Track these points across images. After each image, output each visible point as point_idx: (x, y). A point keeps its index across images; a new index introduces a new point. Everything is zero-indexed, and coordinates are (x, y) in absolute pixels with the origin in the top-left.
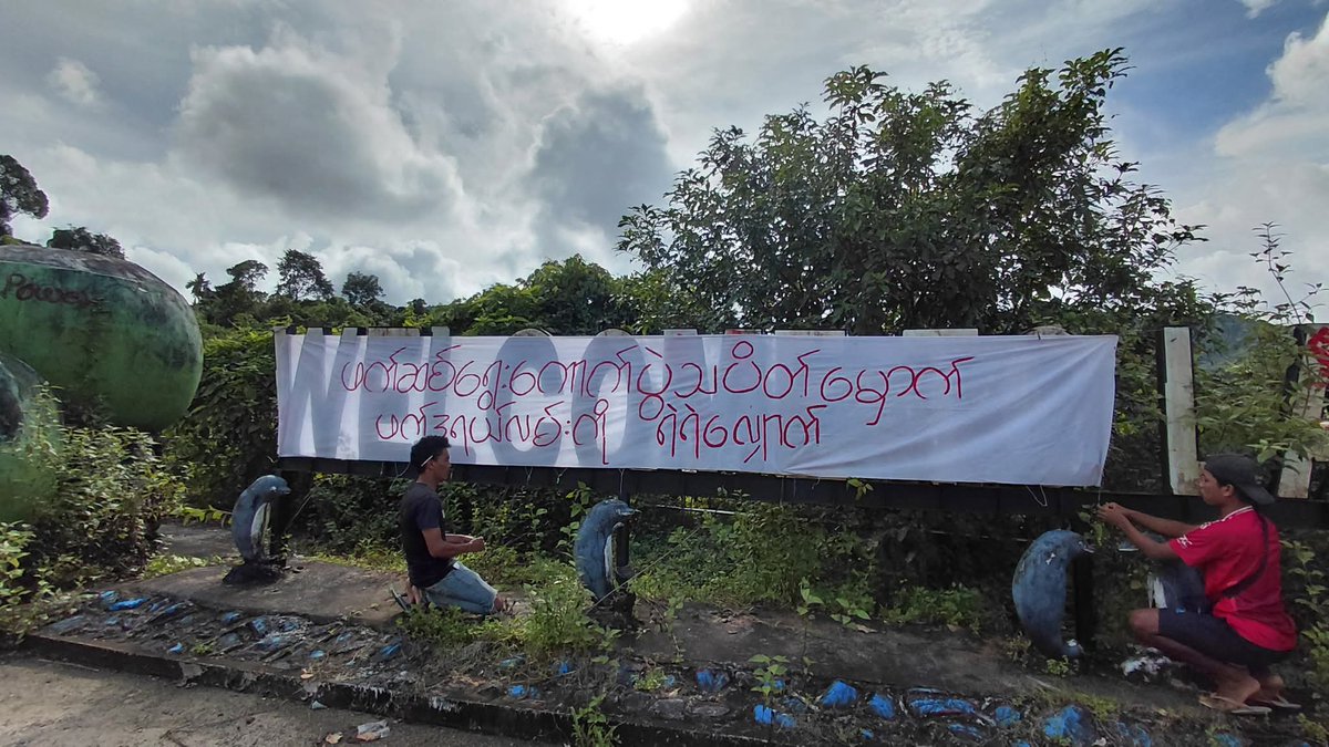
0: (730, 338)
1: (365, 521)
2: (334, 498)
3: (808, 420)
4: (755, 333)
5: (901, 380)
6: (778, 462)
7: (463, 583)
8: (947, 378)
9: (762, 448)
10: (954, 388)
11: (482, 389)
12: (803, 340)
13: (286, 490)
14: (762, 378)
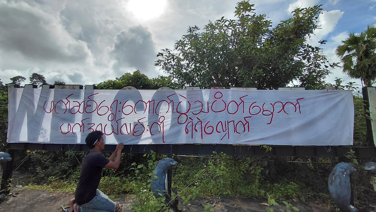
0: (213, 90)
1: (54, 166)
2: (41, 158)
3: (244, 122)
4: (223, 88)
5: (278, 107)
6: (234, 140)
7: (101, 202)
8: (295, 106)
9: (227, 134)
10: (298, 109)
11: (110, 112)
12: (242, 91)
13: (10, 159)
14: (227, 106)
